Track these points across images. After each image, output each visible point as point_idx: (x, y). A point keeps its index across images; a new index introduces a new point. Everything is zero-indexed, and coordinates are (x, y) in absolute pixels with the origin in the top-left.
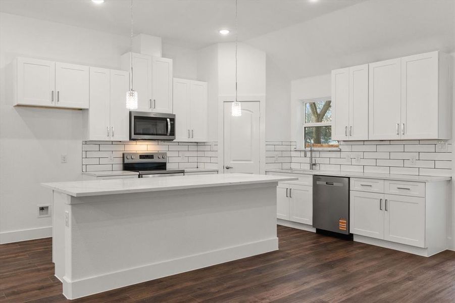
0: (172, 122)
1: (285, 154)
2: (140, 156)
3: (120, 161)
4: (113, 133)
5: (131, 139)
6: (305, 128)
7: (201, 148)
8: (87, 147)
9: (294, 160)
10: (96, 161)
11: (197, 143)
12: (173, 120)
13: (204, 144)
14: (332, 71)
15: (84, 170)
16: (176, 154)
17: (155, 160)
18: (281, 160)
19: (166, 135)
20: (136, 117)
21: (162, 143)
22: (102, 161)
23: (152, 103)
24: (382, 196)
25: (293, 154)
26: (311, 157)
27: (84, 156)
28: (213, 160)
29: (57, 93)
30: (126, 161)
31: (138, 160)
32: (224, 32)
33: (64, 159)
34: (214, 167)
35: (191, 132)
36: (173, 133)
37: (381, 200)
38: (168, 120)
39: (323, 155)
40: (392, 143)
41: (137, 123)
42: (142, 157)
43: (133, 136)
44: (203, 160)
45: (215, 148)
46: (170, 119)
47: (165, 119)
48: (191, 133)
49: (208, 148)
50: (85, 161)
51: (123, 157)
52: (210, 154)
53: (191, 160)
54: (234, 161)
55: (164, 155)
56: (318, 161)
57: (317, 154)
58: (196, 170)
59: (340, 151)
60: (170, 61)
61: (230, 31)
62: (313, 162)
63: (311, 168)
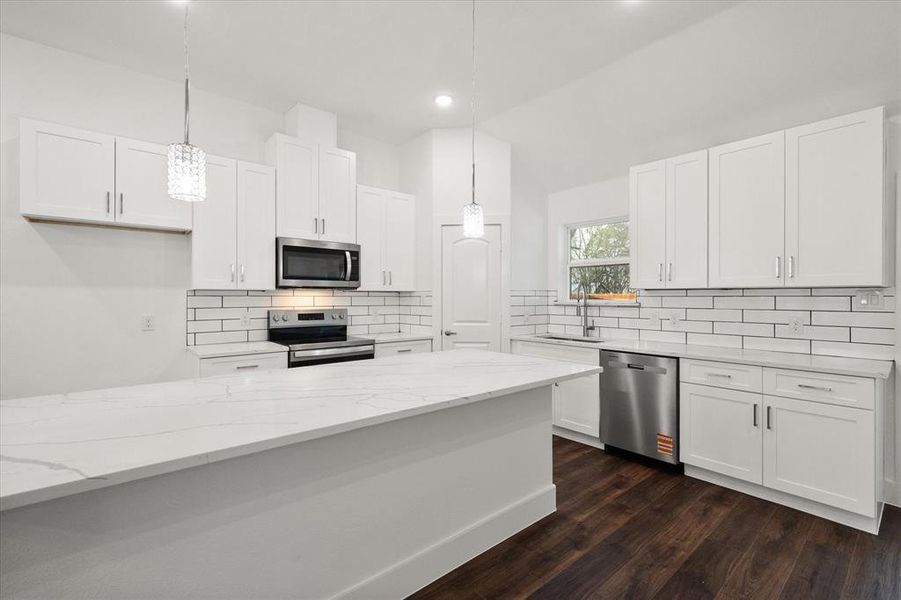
0: (355, 258)
1: (539, 310)
2: (299, 315)
3: (263, 324)
4: (242, 276)
5: (278, 287)
6: (571, 268)
7: (405, 301)
8: (196, 302)
9: (553, 319)
10: (217, 326)
11: (399, 292)
12: (355, 254)
13: (409, 294)
14: (631, 169)
15: (191, 342)
16: (364, 311)
17: (327, 322)
18: (533, 320)
19: (344, 280)
20: (286, 248)
21: (340, 293)
22: (227, 325)
23: (320, 224)
24: (757, 400)
25: (553, 310)
26: (586, 316)
27: (191, 317)
28: (424, 320)
29: (118, 197)
30: (274, 325)
31: (295, 322)
32: (444, 101)
33: (148, 325)
34: (426, 333)
35: (387, 274)
36: (355, 276)
37: (755, 406)
38: (348, 254)
39: (606, 312)
40: (746, 293)
41: (290, 258)
42: (302, 317)
43: (283, 282)
44: (409, 319)
45: (427, 301)
46: (351, 252)
47: (342, 253)
48: (387, 277)
49: (415, 301)
50: (192, 326)
51: (268, 318)
52: (420, 311)
53: (389, 319)
54: (457, 322)
55: (342, 313)
56: (598, 322)
57: (595, 312)
58: (396, 337)
59: (639, 307)
60: (352, 156)
61: (453, 98)
62: (590, 324)
63: (586, 334)
